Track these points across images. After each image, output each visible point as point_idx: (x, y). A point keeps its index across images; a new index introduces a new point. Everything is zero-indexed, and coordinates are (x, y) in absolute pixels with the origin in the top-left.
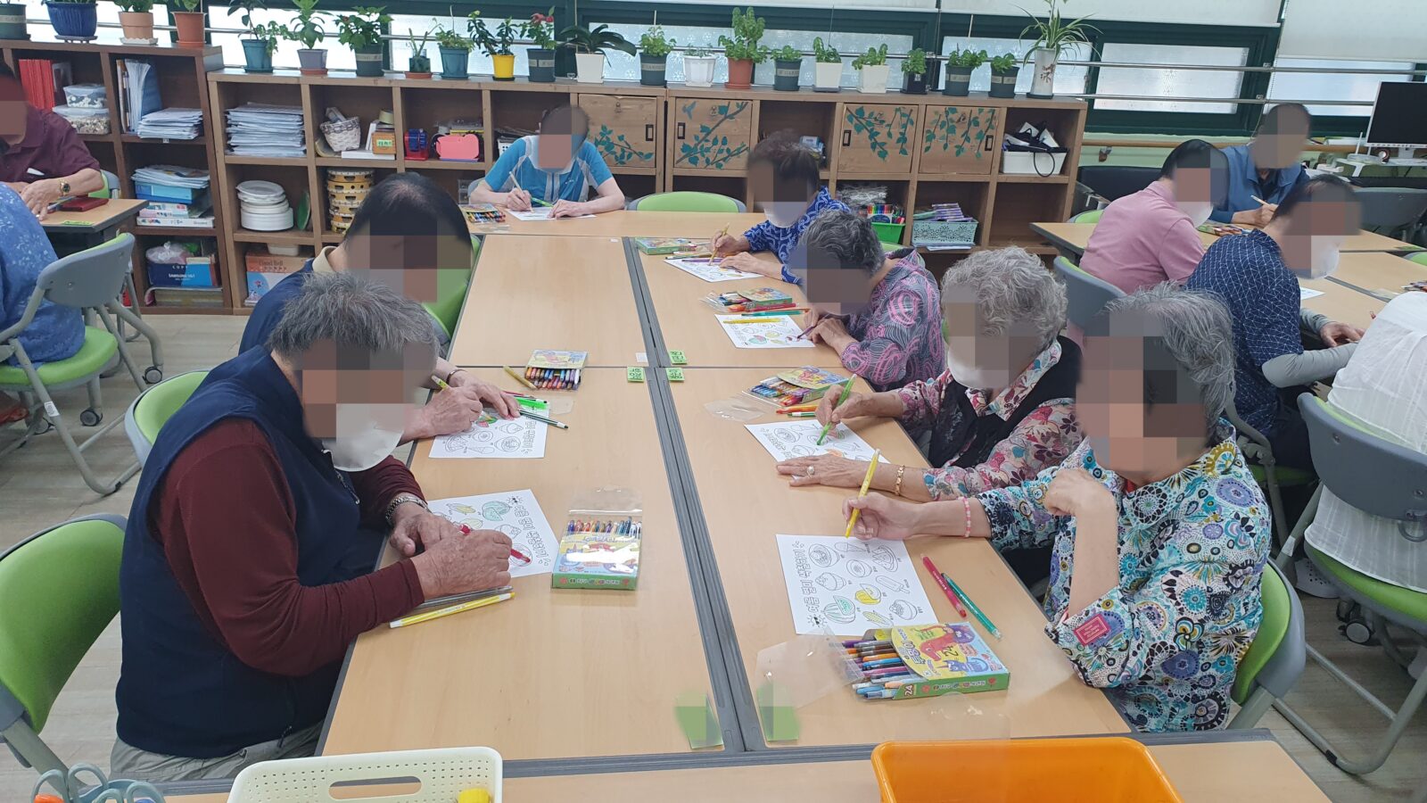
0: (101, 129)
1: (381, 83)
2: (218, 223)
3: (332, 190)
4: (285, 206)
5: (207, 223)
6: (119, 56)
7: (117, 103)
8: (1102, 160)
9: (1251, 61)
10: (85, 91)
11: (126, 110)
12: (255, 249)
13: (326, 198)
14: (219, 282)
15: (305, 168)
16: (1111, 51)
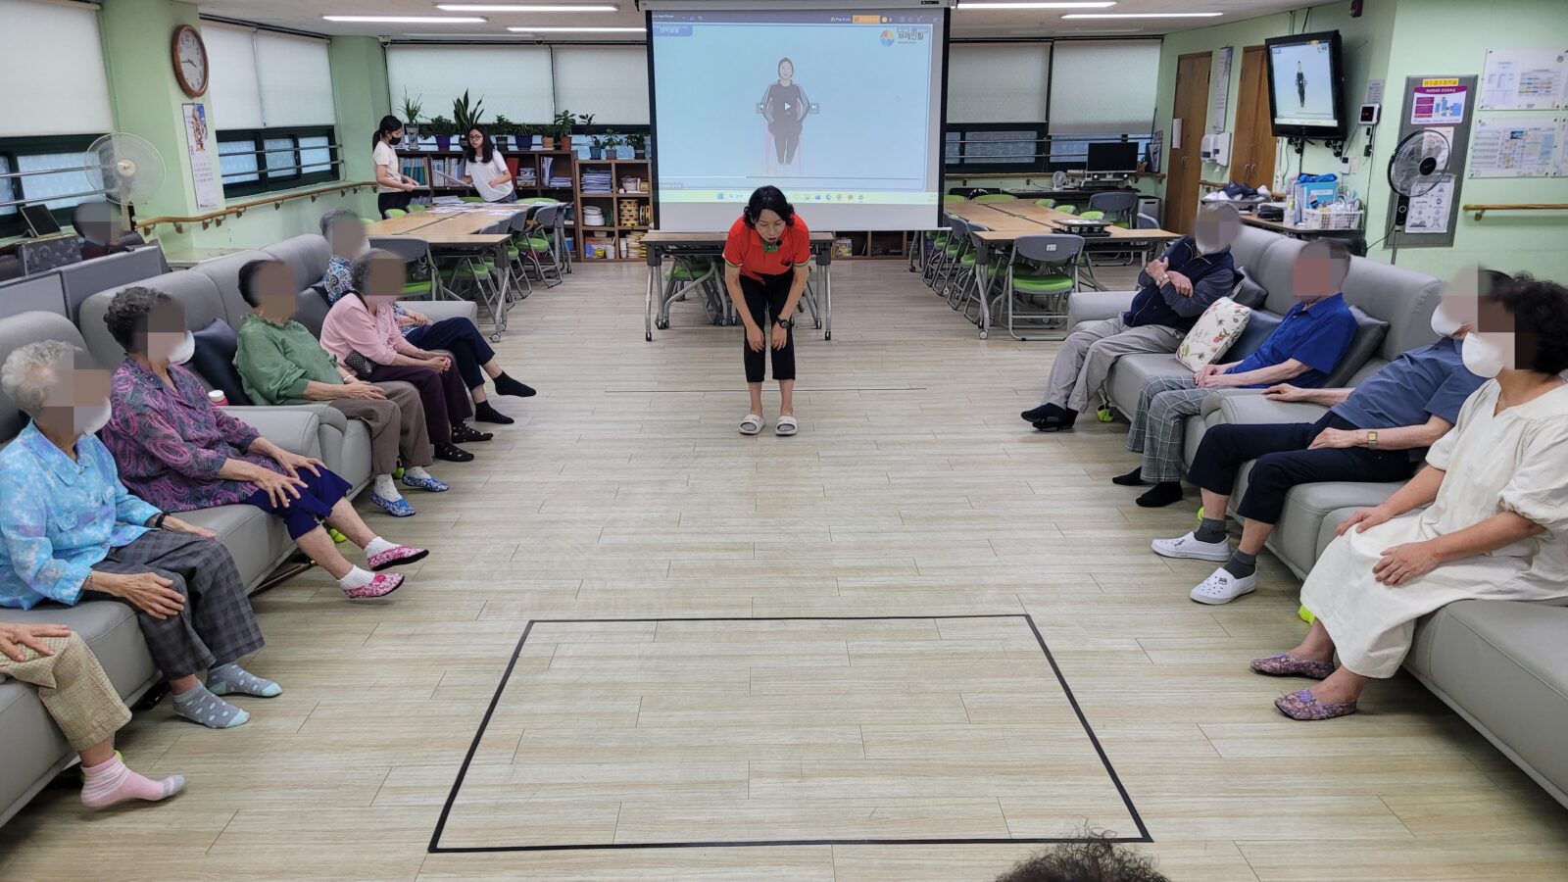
0: (534, 184)
1: (644, 161)
2: (576, 222)
3: (622, 207)
4: (600, 216)
5: (572, 223)
6: (543, 155)
7: (539, 174)
8: (965, 185)
9: (1039, 137)
10: (529, 170)
11: (544, 176)
12: (589, 234)
13: (619, 211)
14: (575, 249)
15: (612, 198)
16: (969, 135)
